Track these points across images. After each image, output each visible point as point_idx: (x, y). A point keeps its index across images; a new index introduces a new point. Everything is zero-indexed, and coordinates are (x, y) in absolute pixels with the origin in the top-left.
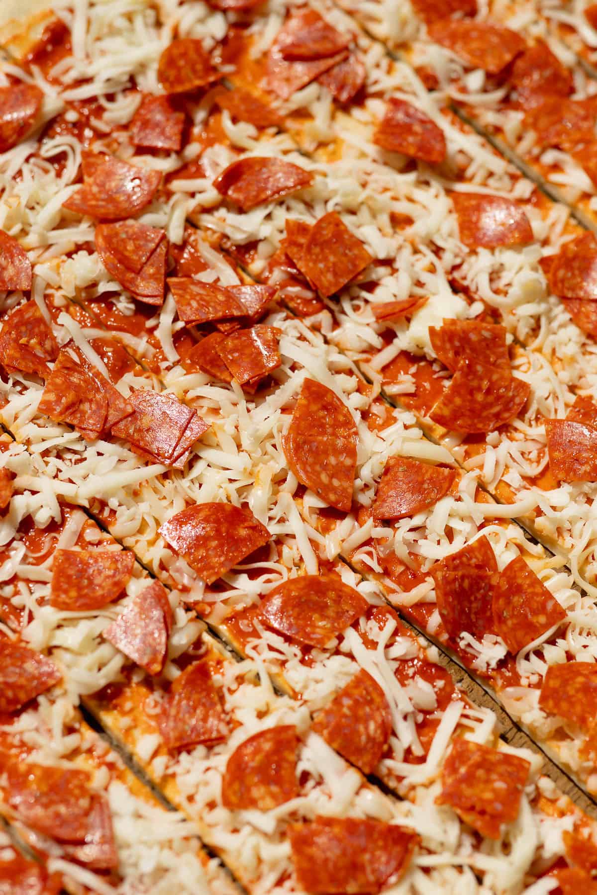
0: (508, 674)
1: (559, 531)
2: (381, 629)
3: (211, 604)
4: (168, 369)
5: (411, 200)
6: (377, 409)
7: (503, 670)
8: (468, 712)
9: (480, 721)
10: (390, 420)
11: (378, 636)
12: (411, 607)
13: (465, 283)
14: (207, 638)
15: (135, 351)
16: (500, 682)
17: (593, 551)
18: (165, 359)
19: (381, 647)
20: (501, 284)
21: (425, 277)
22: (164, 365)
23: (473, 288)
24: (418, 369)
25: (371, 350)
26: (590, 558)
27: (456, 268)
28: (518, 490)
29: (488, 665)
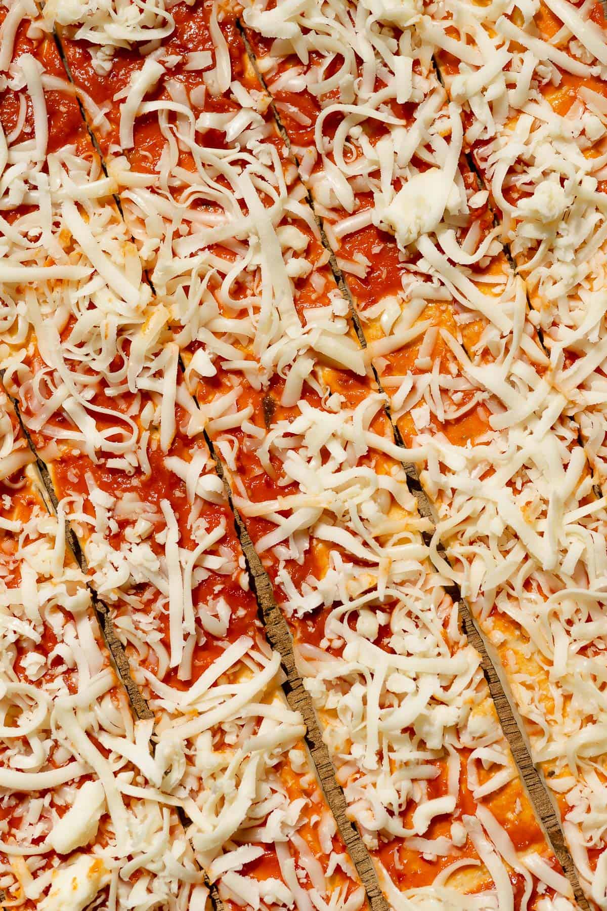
0: (311, 630)
1: (441, 493)
2: (208, 530)
3: (47, 439)
4: (117, 154)
5: (471, 41)
6: (318, 281)
7: (310, 623)
8: (253, 654)
9: (261, 667)
10: (323, 300)
11: (202, 538)
12: (250, 518)
13: (482, 165)
14: (31, 472)
15: (91, 120)
16: (299, 635)
17: (465, 530)
18: (118, 142)
19: (199, 550)
20: (520, 180)
21: (438, 143)
22: (114, 148)
23: (488, 175)
24: (382, 250)
25: (340, 211)
26: (459, 535)
27: (480, 143)
28: (422, 431)
29: (295, 611)
